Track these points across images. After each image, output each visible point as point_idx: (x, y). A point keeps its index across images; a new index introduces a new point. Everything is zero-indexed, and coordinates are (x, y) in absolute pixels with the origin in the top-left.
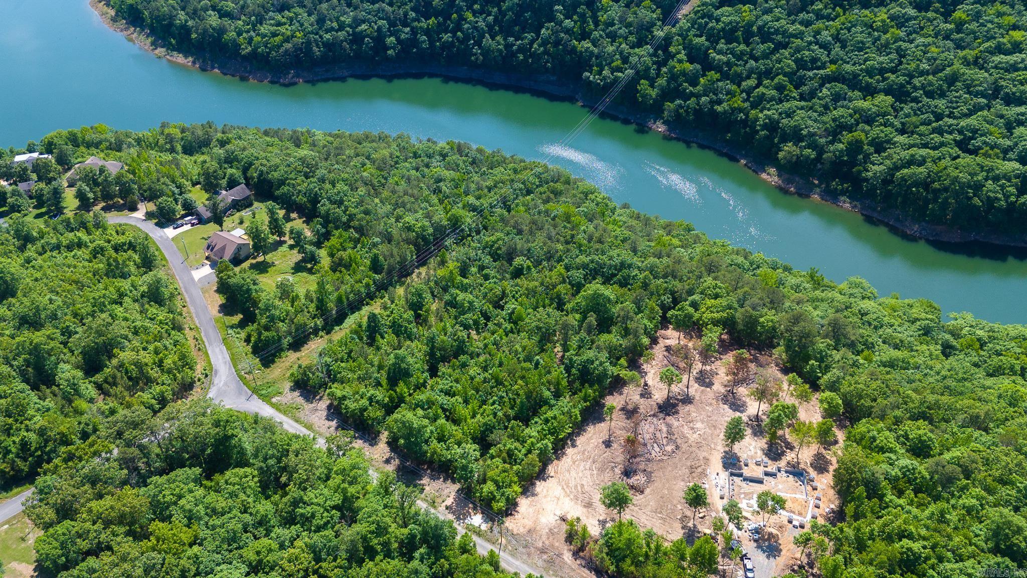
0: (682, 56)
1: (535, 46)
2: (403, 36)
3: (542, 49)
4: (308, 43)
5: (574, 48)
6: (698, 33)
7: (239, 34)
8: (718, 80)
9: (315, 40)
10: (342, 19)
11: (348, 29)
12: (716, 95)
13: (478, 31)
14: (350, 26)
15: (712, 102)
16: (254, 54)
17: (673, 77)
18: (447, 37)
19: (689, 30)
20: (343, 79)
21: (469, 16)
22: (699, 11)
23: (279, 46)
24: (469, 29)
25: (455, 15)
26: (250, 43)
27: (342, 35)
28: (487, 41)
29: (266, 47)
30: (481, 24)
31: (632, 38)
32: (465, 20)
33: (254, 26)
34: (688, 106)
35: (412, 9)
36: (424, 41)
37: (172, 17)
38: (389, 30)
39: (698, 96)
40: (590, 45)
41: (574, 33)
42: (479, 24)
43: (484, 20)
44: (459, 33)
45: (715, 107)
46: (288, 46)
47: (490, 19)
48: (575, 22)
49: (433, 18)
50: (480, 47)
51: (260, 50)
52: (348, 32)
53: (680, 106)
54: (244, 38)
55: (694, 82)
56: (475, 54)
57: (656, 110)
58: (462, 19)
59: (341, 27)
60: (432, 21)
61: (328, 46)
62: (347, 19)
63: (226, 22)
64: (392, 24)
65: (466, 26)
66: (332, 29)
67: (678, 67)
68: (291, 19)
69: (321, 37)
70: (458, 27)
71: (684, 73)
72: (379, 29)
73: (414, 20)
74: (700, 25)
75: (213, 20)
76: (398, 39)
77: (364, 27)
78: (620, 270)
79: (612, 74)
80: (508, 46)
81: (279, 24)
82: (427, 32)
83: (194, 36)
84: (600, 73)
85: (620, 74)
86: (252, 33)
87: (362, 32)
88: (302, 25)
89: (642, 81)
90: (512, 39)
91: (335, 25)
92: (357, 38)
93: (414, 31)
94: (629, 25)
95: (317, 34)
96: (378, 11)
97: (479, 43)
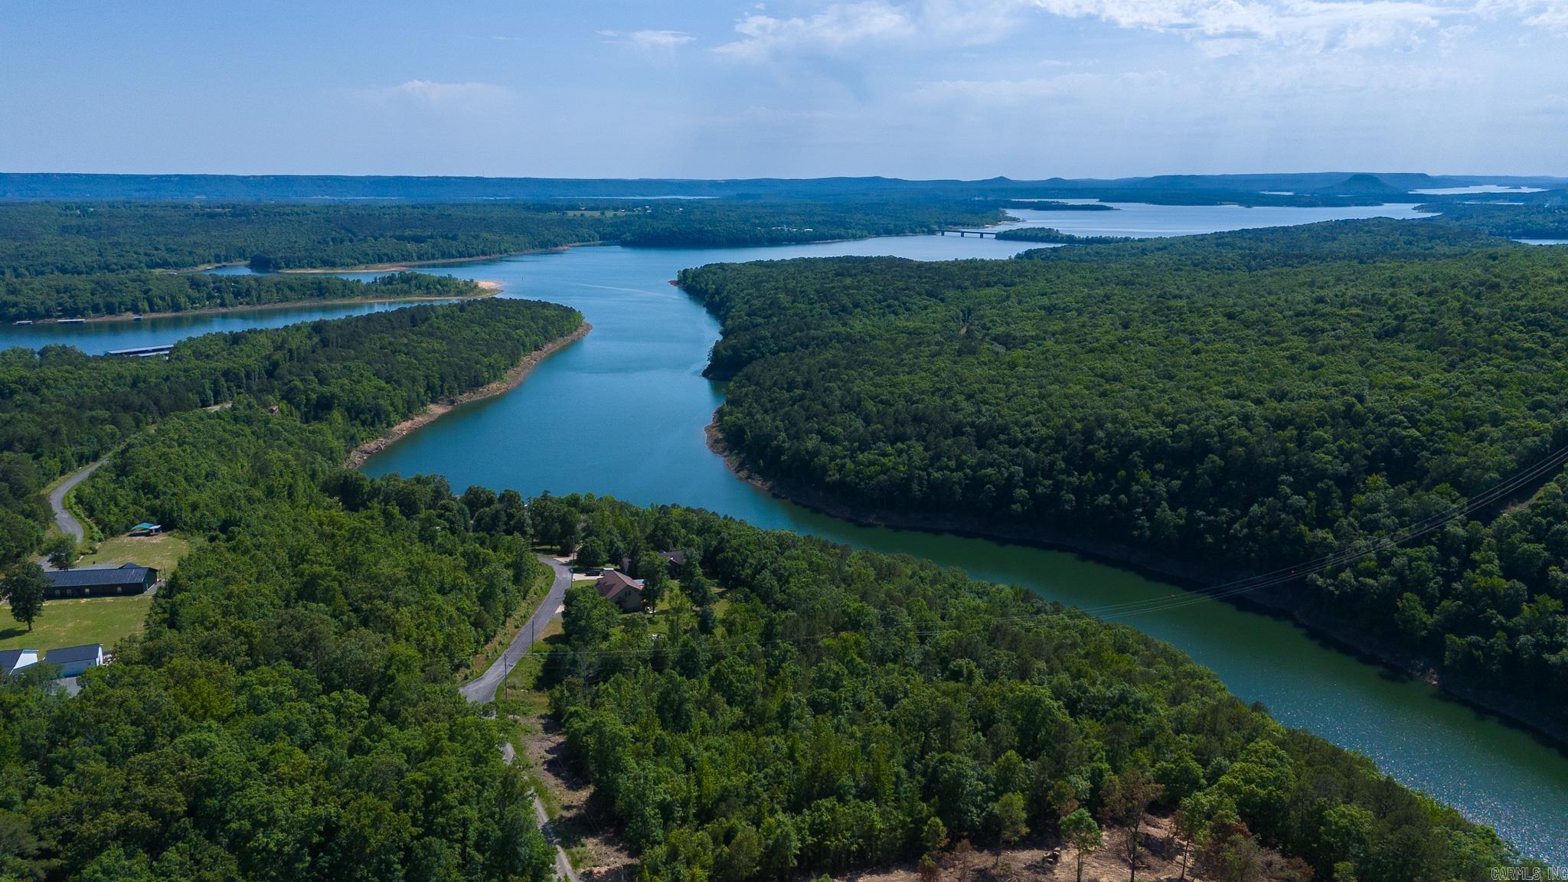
0: (1495, 566)
1: (1237, 526)
2: (1040, 490)
4: (910, 479)
5: (1300, 537)
6: (1532, 537)
7: (832, 459)
8: (1556, 612)
9: (920, 478)
10: (964, 457)
11: (968, 471)
12: (1551, 635)
13: (1152, 497)
14: (970, 467)
15: (1539, 646)
16: (842, 483)
17: (1471, 597)
18: (1104, 499)
19: (1513, 530)
21: (1146, 477)
25: (1123, 473)
26: (839, 471)
30: (1161, 488)
32: (1137, 482)
34: (1491, 647)
35: (1063, 459)
36: (1071, 501)
39: (1513, 634)
40: (1331, 537)
41: (1304, 516)
42: (1157, 488)
43: (1167, 485)
44: (1122, 496)
45: (1546, 656)
47: (1176, 483)
48: (1309, 500)
49: (1090, 473)
50: (1150, 519)
51: (848, 479)
53: (1475, 645)
55: (1512, 610)
56: (1142, 528)
57: (1431, 646)
58: (1132, 478)
60: (1089, 477)
61: (934, 486)
64: (1030, 473)
65: (1135, 488)
67: (1481, 581)
69: (929, 475)
70: (1125, 487)
71: (1492, 594)
72: (1011, 475)
73: (1062, 471)
74: (1538, 525)
75: (812, 442)
76: (1032, 493)
77: (990, 471)
79: (1356, 579)
80: (1191, 520)
82: (1078, 491)
83: (784, 458)
85: (1370, 581)
86: (847, 460)
87: (985, 476)
88: (910, 458)
89: (1407, 595)
90: (1202, 513)
91: (952, 464)
92: (976, 484)
93: (1058, 486)
95: (925, 470)
97: (1150, 514)
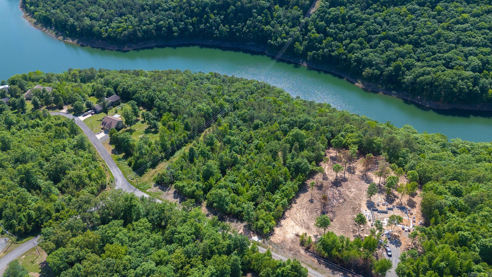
0: (314, 31)
1: (245, 29)
2: (181, 26)
3: (248, 30)
4: (135, 31)
5: (263, 29)
6: (321, 20)
7: (101, 28)
8: (332, 41)
9: (139, 30)
10: (151, 19)
11: (154, 24)
12: (331, 48)
13: (216, 23)
14: (155, 22)
15: (330, 51)
16: (109, 37)
17: (311, 40)
18: (202, 26)
19: (316, 19)
20: (152, 48)
21: (212, 16)
22: (320, 10)
23: (121, 33)
24: (212, 22)
25: (205, 16)
26: (106, 32)
27: (151, 26)
28: (221, 27)
29: (114, 33)
30: (218, 19)
31: (290, 24)
32: (210, 18)
33: (108, 24)
34: (319, 53)
35: (184, 14)
36: (191, 28)
37: (66, 21)
38: (174, 24)
39: (323, 48)
40: (270, 27)
41: (262, 22)
42: (217, 19)
43: (219, 18)
44: (208, 24)
45: (331, 53)
46: (126, 32)
47: (222, 17)
48: (263, 17)
49: (195, 18)
50: (218, 30)
51: (112, 35)
52: (154, 25)
53: (314, 54)
54: (104, 30)
55: (321, 43)
56: (216, 34)
57: (304, 55)
58: (208, 17)
59: (151, 23)
60: (195, 19)
61: (145, 32)
62: (153, 19)
63: (94, 22)
64: (175, 21)
65: (211, 21)
66: (146, 24)
67: (313, 36)
68: (126, 20)
69: (141, 28)
70: (207, 21)
71: (315, 38)
72: (169, 23)
73: (186, 19)
74: (321, 16)
75: (87, 21)
76: (178, 28)
77: (161, 22)
78: (305, 123)
79: (282, 40)
80: (231, 29)
81: (120, 22)
82: (192, 24)
83: (78, 29)
84: (276, 40)
85: (286, 40)
86: (107, 27)
87: (161, 25)
88: (131, 22)
89: (297, 43)
90: (233, 26)
91: (148, 22)
92: (159, 28)
93: (186, 24)
94: (288, 18)
95: (139, 27)
96: (168, 15)
97: (217, 28)
